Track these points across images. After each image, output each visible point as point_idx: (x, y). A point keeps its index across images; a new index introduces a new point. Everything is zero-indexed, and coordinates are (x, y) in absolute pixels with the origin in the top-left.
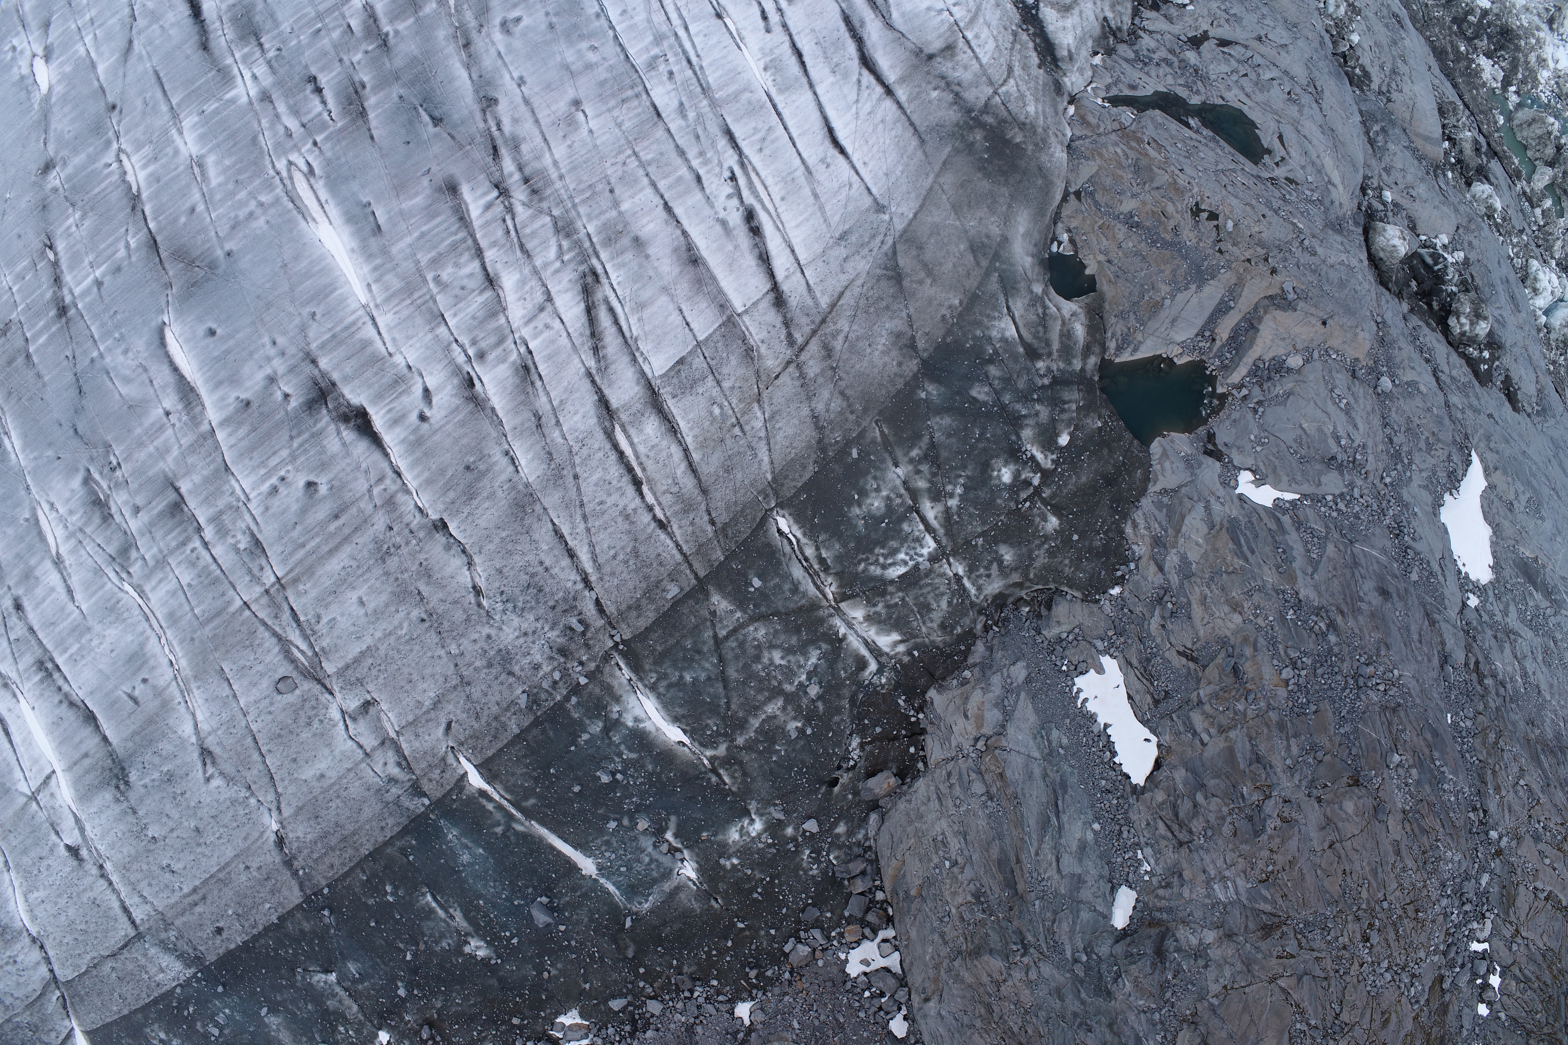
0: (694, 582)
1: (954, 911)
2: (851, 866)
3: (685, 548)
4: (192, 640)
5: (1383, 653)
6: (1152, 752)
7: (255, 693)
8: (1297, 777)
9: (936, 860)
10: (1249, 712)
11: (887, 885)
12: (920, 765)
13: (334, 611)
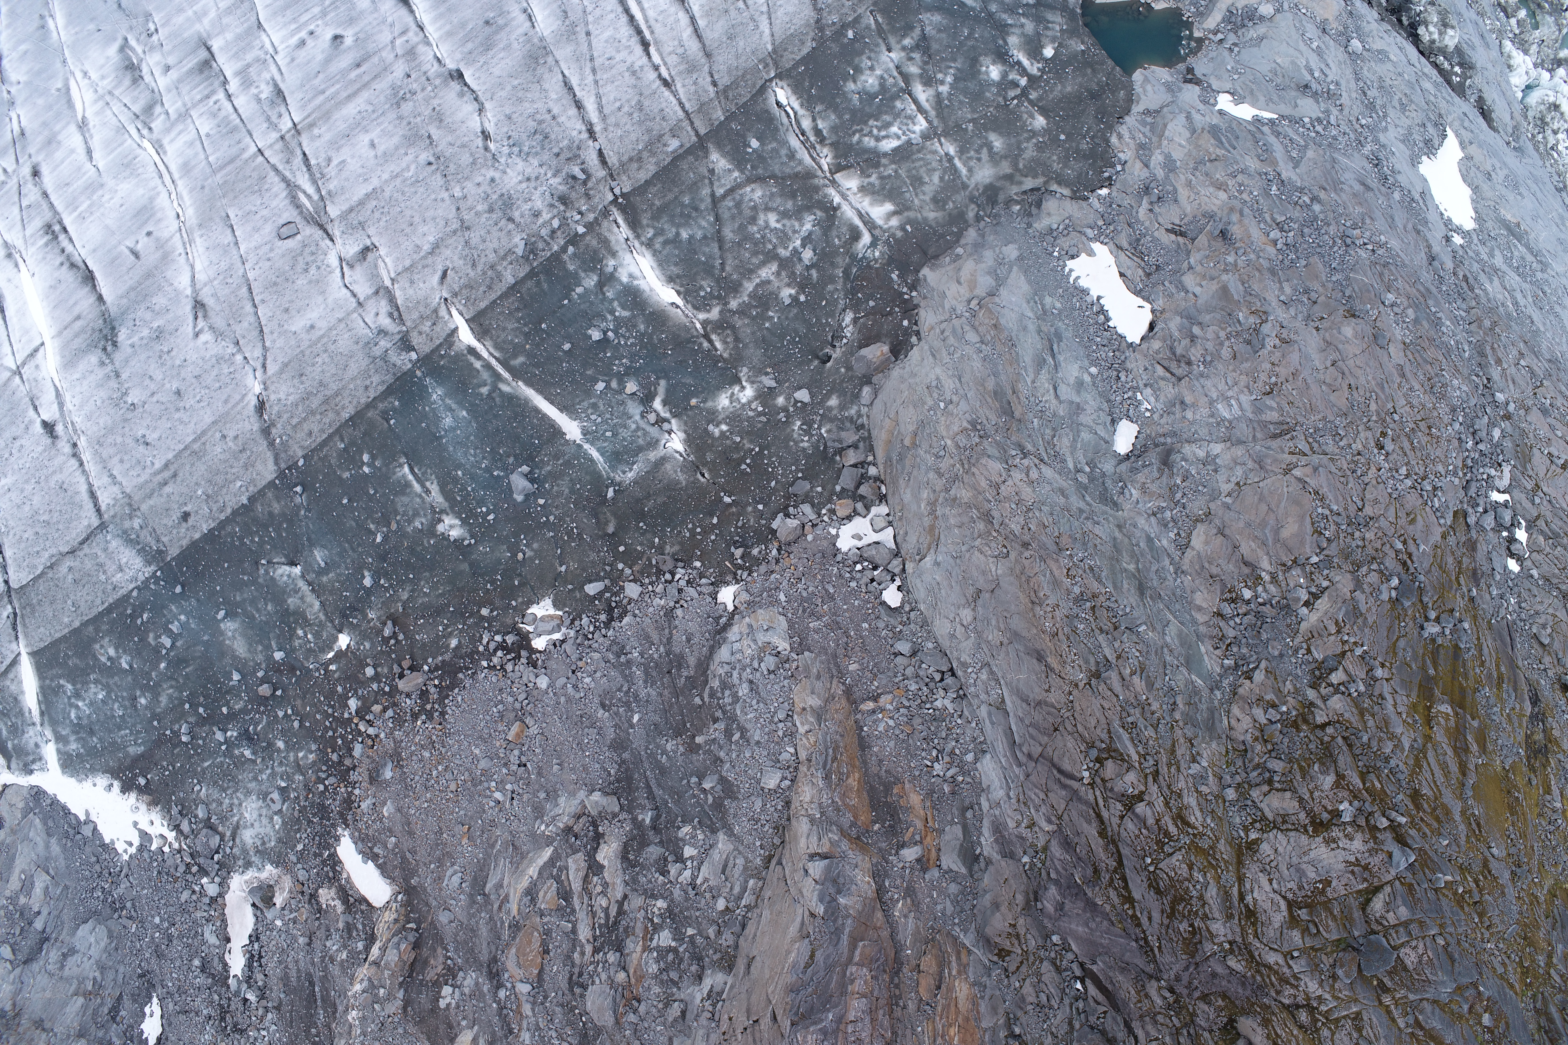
0: (694, 139)
1: (949, 442)
2: (843, 434)
3: (687, 106)
4: (203, 188)
5: (1368, 221)
6: (1146, 317)
7: (257, 239)
8: (1292, 311)
9: (930, 402)
10: (1240, 263)
11: (881, 459)
12: (914, 339)
13: (345, 153)
